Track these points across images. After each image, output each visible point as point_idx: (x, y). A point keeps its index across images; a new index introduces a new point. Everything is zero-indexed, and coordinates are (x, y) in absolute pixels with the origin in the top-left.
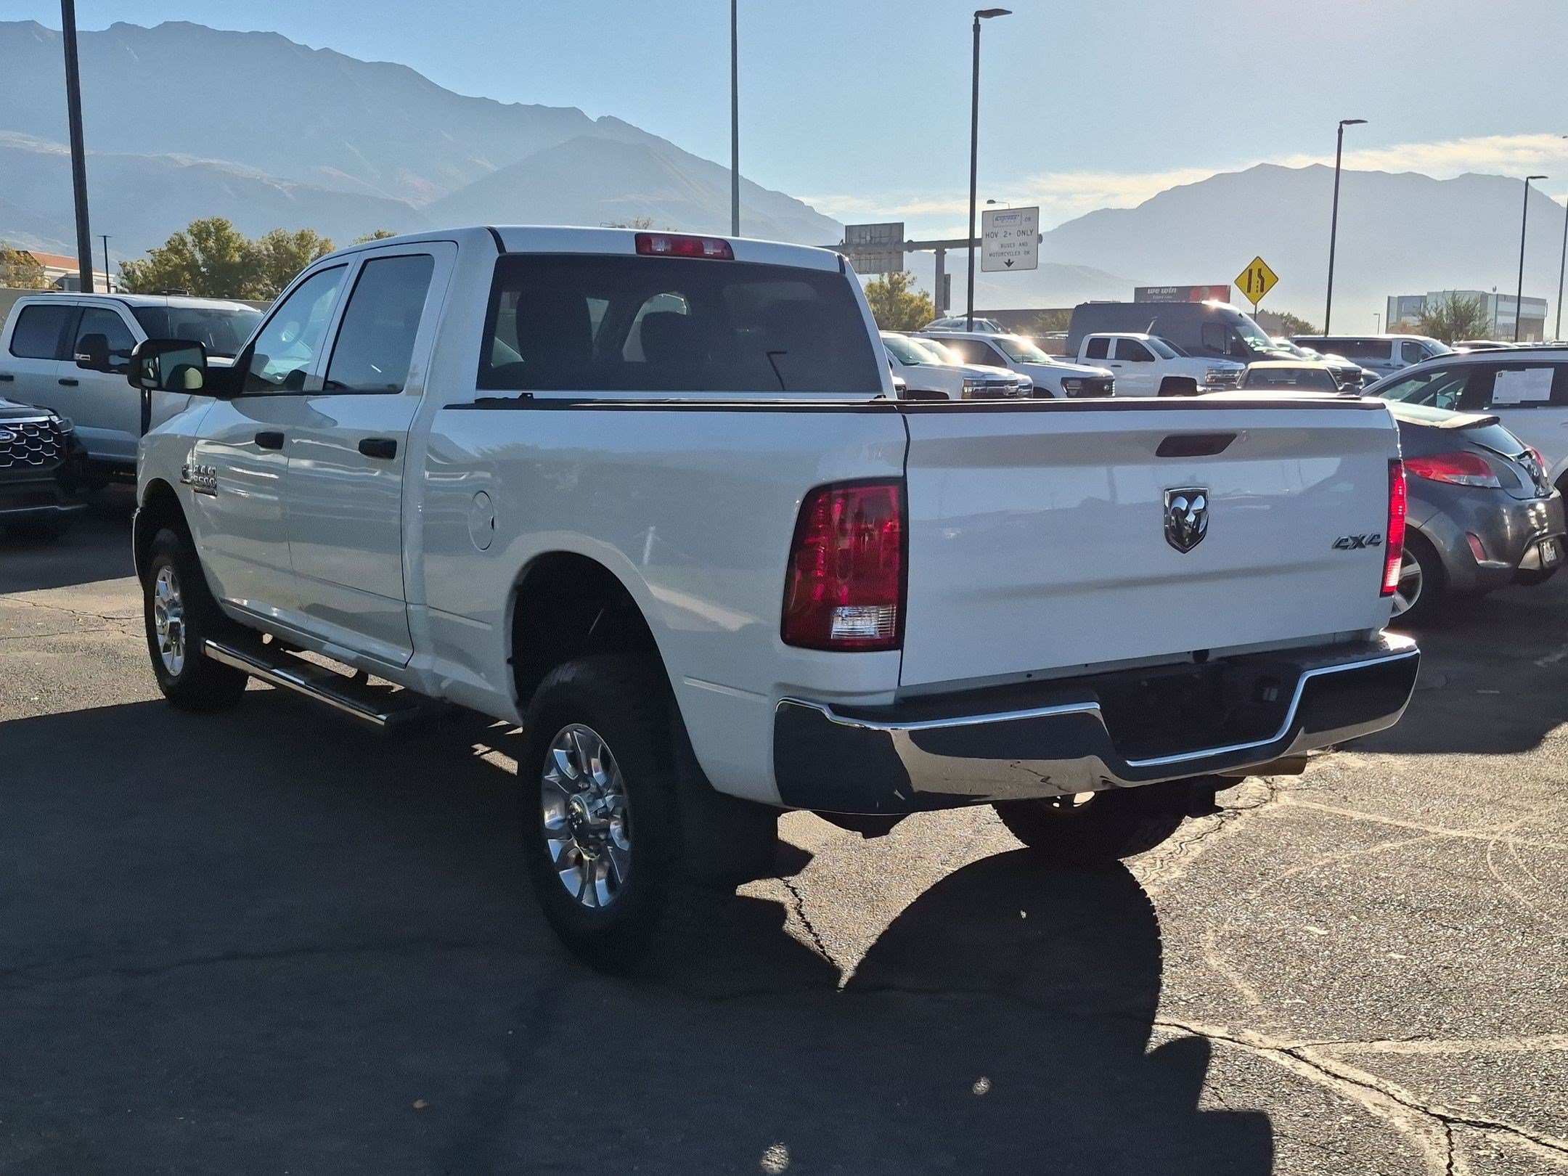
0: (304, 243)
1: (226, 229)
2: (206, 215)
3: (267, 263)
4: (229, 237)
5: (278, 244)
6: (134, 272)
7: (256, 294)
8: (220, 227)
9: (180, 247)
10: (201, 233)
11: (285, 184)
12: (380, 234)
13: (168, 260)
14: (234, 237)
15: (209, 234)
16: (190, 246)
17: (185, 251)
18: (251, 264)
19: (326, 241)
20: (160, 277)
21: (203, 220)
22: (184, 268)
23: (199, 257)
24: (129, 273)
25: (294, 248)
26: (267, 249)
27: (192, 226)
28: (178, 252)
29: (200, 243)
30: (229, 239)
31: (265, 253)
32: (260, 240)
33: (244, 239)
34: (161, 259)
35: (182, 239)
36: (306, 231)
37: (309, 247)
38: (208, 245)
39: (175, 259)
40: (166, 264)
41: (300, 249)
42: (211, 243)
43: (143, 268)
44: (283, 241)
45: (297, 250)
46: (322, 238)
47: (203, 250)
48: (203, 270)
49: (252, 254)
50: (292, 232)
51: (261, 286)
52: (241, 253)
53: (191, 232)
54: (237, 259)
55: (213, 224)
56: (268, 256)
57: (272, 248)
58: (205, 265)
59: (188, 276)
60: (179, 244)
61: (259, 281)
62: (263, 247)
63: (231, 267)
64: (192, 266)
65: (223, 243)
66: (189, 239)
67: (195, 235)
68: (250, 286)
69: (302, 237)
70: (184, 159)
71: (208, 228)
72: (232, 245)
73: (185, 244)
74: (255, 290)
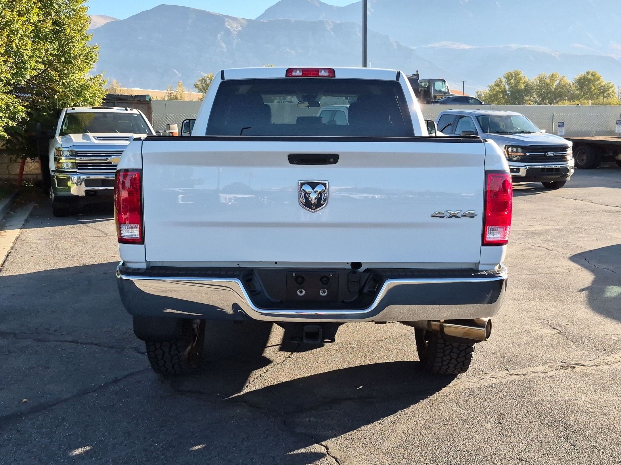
0: (553, 79)
1: (519, 75)
2: (511, 69)
3: (536, 88)
4: (520, 78)
5: (541, 80)
6: (481, 95)
7: (530, 102)
8: (517, 74)
9: (500, 84)
10: (509, 78)
11: (557, 53)
12: (588, 72)
13: (494, 89)
14: (522, 78)
15: (512, 77)
16: (503, 83)
17: (502, 85)
18: (528, 89)
19: (563, 77)
20: (491, 96)
21: (510, 72)
22: (500, 92)
23: (507, 87)
24: (479, 95)
25: (548, 81)
26: (536, 82)
27: (505, 75)
28: (498, 86)
29: (508, 81)
30: (520, 79)
31: (535, 84)
32: (534, 78)
33: (527, 79)
34: (492, 89)
35: (500, 80)
36: (554, 73)
37: (555, 80)
38: (511, 82)
39: (497, 89)
40: (493, 91)
41: (551, 81)
42: (513, 81)
43: (485, 93)
44: (543, 78)
45: (549, 82)
46: (561, 76)
47: (509, 84)
48: (508, 92)
49: (530, 85)
50: (547, 74)
51: (532, 98)
52: (525, 85)
53: (505, 77)
54: (523, 87)
55: (514, 73)
56: (537, 85)
57: (538, 82)
58: (509, 90)
59: (502, 95)
60: (499, 82)
61: (531, 96)
62: (535, 82)
63: (519, 91)
64: (504, 92)
65: (517, 80)
66: (504, 80)
67: (506, 78)
68: (527, 98)
69: (552, 75)
70: (514, 46)
71: (512, 75)
72: (521, 81)
73: (502, 82)
74: (529, 100)
